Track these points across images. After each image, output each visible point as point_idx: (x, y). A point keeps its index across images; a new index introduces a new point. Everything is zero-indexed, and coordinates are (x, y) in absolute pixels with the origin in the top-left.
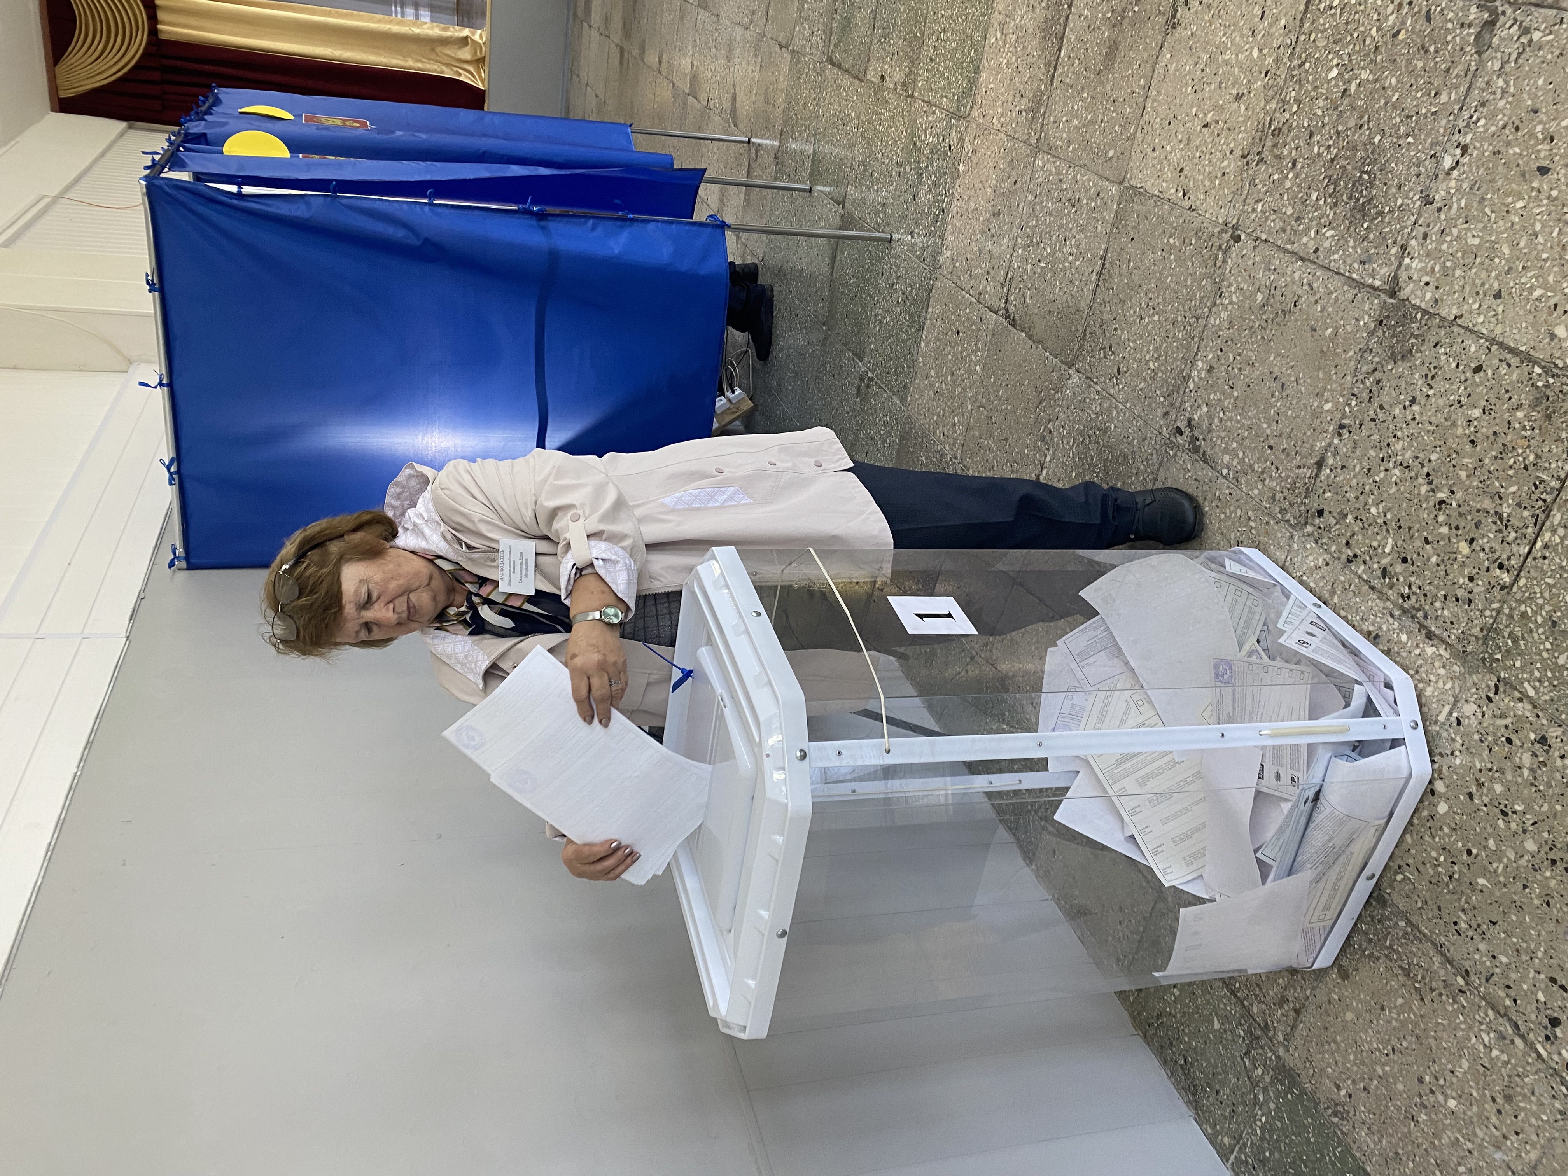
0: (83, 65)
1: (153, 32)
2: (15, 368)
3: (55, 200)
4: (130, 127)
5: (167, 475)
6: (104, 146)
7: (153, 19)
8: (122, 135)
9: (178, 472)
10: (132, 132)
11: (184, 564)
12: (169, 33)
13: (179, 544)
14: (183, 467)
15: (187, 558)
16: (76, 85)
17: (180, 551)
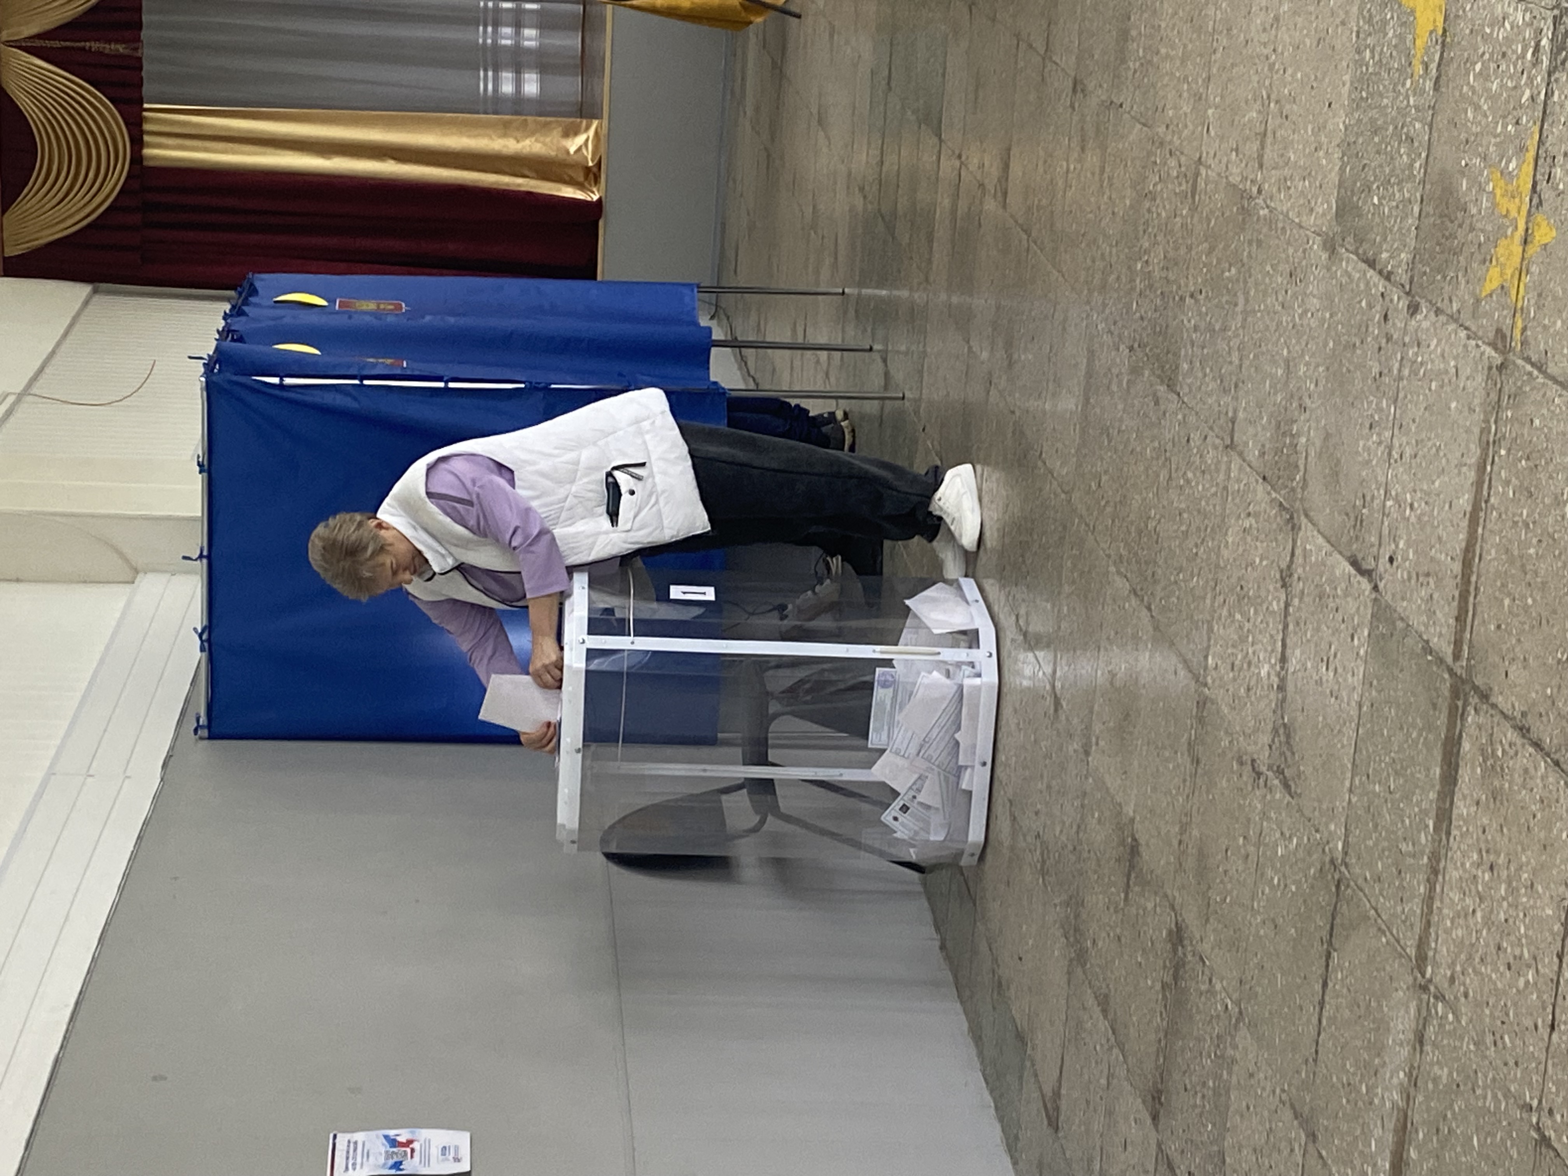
0: (44, 209)
1: (137, 159)
2: (18, 580)
3: (20, 397)
4: (95, 291)
5: (199, 642)
6: (68, 321)
7: (137, 142)
8: (86, 303)
9: (209, 640)
10: (97, 298)
11: (205, 733)
12: (154, 158)
13: (203, 712)
14: (213, 635)
15: (209, 727)
16: (32, 237)
17: (203, 721)
